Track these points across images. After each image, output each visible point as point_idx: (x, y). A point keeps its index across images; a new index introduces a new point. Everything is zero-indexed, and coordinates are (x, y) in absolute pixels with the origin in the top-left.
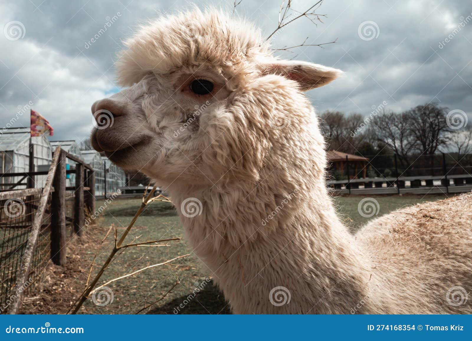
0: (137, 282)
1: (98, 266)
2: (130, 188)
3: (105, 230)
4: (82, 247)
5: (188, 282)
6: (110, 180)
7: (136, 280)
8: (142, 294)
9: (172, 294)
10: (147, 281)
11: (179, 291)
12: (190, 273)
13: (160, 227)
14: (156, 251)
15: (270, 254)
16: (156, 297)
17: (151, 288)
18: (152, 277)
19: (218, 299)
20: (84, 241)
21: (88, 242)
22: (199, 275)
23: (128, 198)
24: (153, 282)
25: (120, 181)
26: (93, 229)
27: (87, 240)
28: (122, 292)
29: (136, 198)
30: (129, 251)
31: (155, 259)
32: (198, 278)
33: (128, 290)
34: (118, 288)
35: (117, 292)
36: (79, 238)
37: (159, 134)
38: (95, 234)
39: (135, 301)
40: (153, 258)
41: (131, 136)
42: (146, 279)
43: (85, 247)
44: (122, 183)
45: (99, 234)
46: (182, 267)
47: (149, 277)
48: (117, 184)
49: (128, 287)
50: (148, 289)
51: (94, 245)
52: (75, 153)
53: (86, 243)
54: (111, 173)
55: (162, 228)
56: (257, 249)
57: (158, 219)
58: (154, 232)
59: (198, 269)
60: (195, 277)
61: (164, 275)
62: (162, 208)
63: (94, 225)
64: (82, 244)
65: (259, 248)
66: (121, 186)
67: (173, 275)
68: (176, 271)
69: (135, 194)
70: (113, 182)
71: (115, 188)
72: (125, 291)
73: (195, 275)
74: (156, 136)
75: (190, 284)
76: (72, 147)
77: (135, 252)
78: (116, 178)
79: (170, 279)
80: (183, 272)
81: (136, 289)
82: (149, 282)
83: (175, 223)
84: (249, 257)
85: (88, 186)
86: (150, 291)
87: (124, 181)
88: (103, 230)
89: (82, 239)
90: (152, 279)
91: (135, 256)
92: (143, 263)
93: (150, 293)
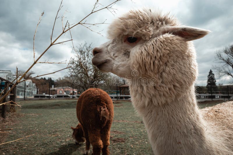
0: (28, 143)
1: (9, 134)
2: (38, 95)
3: (20, 115)
4: (4, 124)
5: (55, 143)
6: (28, 91)
7: (28, 141)
8: (29, 149)
9: (45, 149)
10: (34, 142)
11: (49, 147)
12: (57, 138)
13: (49, 114)
14: (43, 126)
15: (172, 111)
16: (36, 151)
17: (35, 146)
18: (37, 140)
19: (68, 152)
20: (6, 121)
21: (8, 121)
22: (61, 139)
23: (36, 100)
24: (37, 142)
25: (33, 92)
26: (14, 115)
27: (8, 120)
28: (19, 148)
29: (40, 100)
30: (29, 126)
31: (41, 131)
32: (61, 140)
33: (22, 147)
34: (17, 146)
35: (16, 149)
36: (3, 120)
37: (114, 59)
38: (14, 117)
39: (24, 153)
40: (41, 130)
41: (102, 60)
42: (34, 141)
43: (6, 124)
44: (35, 93)
45: (16, 117)
46: (54, 135)
47: (36, 140)
48: (32, 93)
49: (22, 146)
50: (33, 147)
51: (11, 123)
52: (11, 77)
53: (7, 122)
54: (29, 87)
55: (50, 115)
56: (166, 108)
57: (49, 110)
58: (45, 116)
59: (62, 136)
60: (59, 140)
61: (44, 139)
62: (52, 105)
63: (15, 113)
64: (5, 123)
65: (167, 108)
66: (34, 94)
67: (48, 139)
68: (50, 137)
69: (40, 98)
70: (30, 92)
71: (31, 95)
72: (20, 148)
73: (59, 139)
74: (112, 60)
75: (56, 144)
76: (9, 74)
77: (32, 127)
78: (31, 90)
79: (46, 141)
80: (54, 137)
81: (27, 146)
82: (34, 143)
83: (57, 112)
84: (163, 111)
85: (13, 93)
86: (34, 148)
87: (36, 92)
88: (19, 115)
89: (5, 120)
90: (37, 141)
91: (31, 129)
92: (34, 133)
93: (33, 149)
